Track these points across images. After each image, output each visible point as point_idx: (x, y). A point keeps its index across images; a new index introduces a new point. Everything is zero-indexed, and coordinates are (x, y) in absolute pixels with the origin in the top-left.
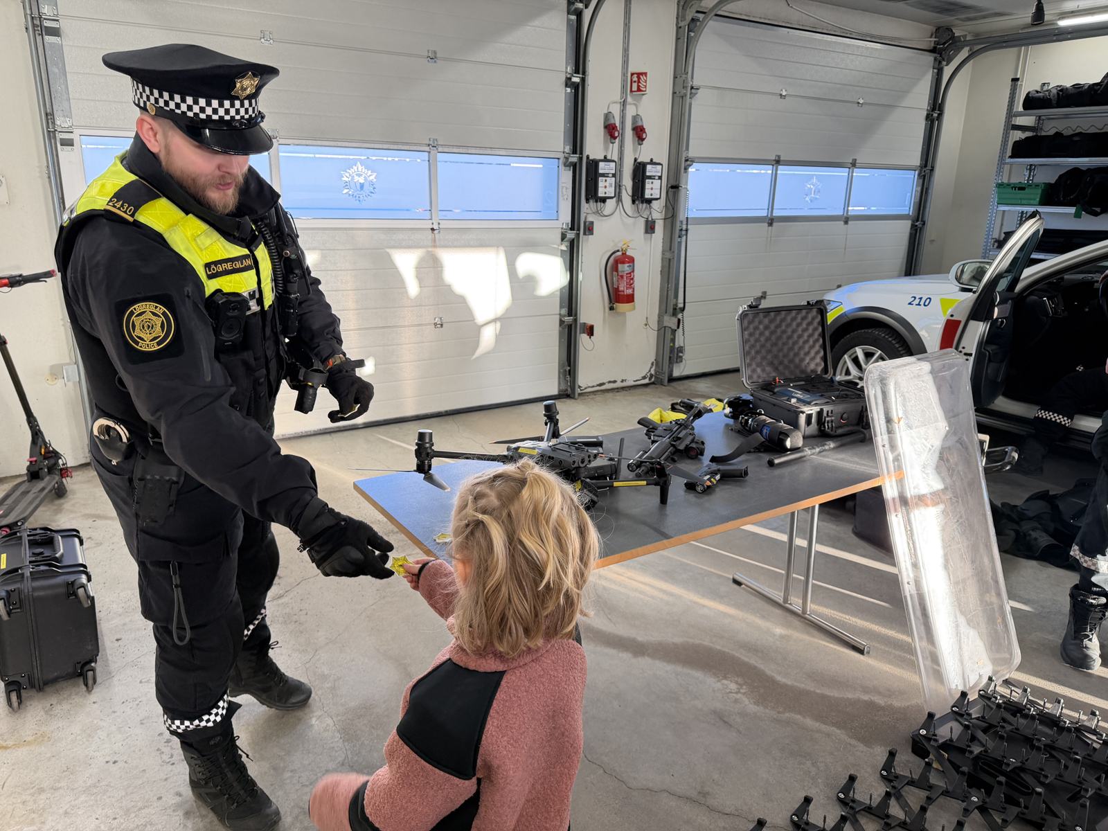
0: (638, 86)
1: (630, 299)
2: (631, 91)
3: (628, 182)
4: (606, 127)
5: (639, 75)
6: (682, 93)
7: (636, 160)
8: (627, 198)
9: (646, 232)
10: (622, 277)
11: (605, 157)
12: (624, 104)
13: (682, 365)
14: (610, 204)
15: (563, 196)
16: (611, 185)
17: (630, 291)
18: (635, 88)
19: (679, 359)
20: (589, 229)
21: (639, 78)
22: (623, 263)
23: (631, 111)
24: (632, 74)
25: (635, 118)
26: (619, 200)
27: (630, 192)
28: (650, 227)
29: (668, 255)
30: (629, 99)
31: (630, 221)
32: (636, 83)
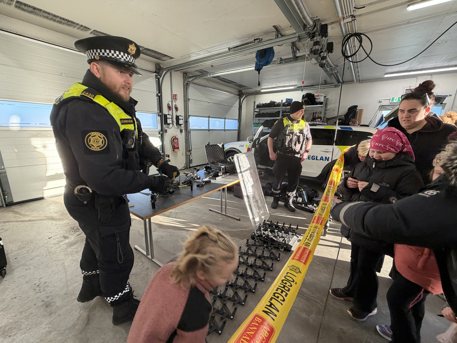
0: (175, 98)
1: (178, 148)
2: (174, 99)
3: (175, 120)
4: (168, 107)
5: (175, 95)
6: (186, 100)
7: (176, 115)
8: (175, 124)
9: (180, 132)
10: (175, 143)
11: (169, 114)
12: (172, 102)
13: (192, 164)
14: (171, 125)
15: (158, 123)
16: (171, 121)
17: (178, 146)
18: (174, 98)
19: (191, 162)
20: (166, 131)
21: (175, 96)
22: (176, 139)
23: (174, 104)
24: (173, 95)
25: (175, 105)
26: (173, 124)
27: (176, 123)
28: (181, 131)
29: (186, 138)
30: (173, 101)
31: (176, 129)
32: (174, 97)
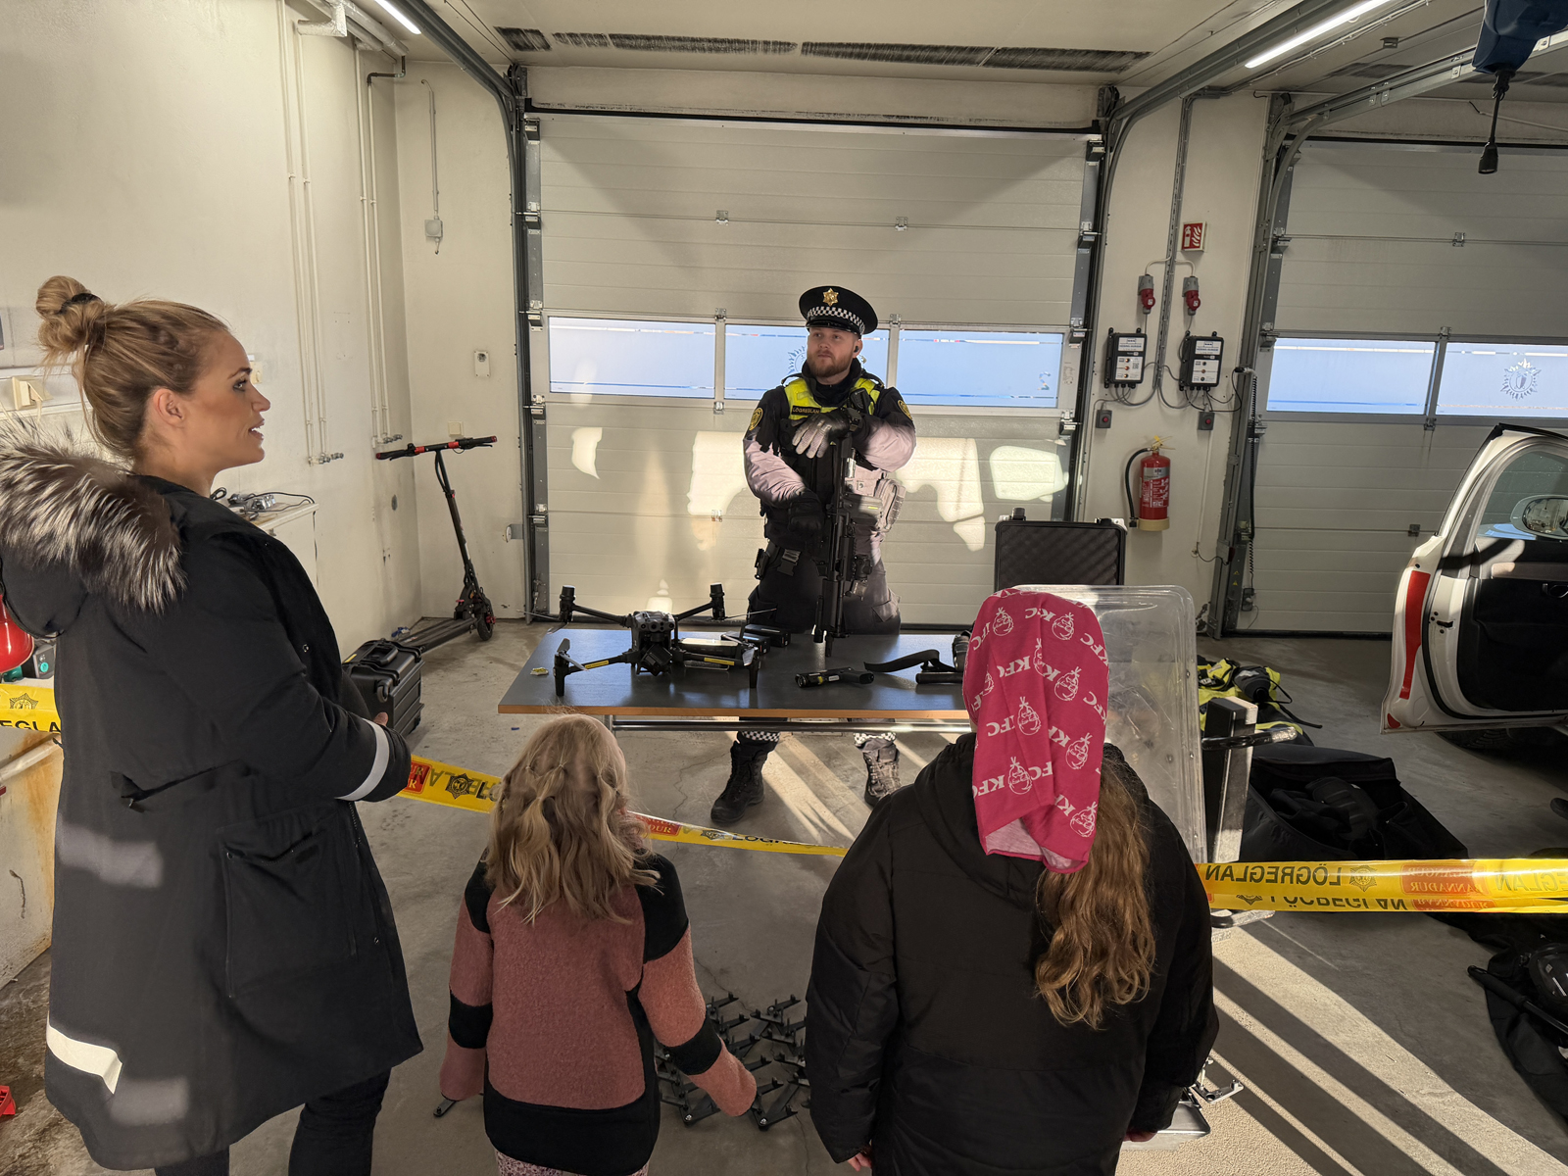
0: (1191, 241)
1: (1161, 514)
2: (1183, 247)
3: (1173, 362)
4: (1140, 293)
5: (1193, 226)
6: (1268, 247)
7: (1188, 333)
8: (1170, 385)
9: (1200, 428)
10: (1147, 484)
11: (1139, 331)
12: (1171, 264)
13: (1253, 614)
14: (1143, 391)
15: (1064, 379)
16: (1136, 366)
17: (1159, 504)
18: (1187, 244)
19: (1248, 607)
20: (1104, 420)
21: (1192, 231)
23: (1181, 273)
24: (1186, 226)
25: (1190, 281)
26: (1157, 383)
27: (1176, 374)
28: (1206, 422)
29: (1233, 462)
30: (1180, 257)
31: (1177, 412)
32: (1188, 238)
